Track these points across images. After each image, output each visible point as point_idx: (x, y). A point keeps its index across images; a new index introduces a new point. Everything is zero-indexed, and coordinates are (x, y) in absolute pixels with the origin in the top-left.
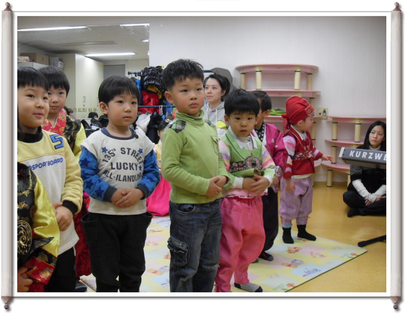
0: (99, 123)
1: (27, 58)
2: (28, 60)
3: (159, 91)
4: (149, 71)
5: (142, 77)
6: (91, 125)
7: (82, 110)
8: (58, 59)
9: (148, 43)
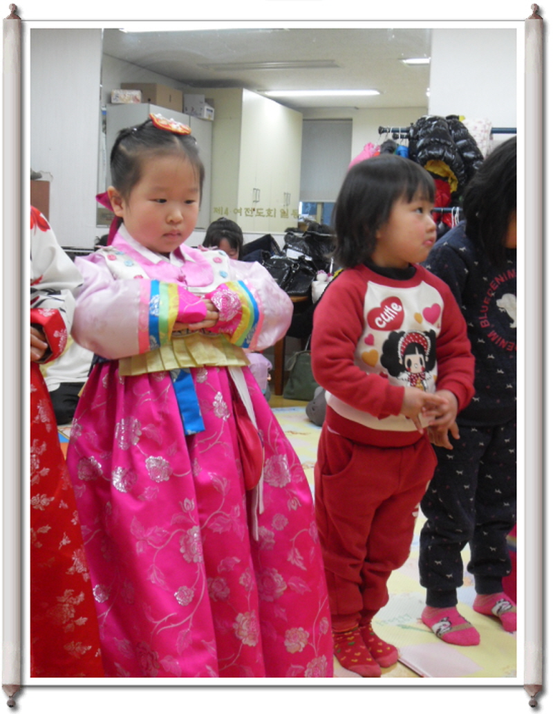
0: (304, 243)
1: (137, 93)
2: (139, 97)
3: (452, 174)
4: (430, 126)
5: (413, 140)
6: (286, 248)
7: (265, 213)
8: (202, 98)
9: (428, 65)
